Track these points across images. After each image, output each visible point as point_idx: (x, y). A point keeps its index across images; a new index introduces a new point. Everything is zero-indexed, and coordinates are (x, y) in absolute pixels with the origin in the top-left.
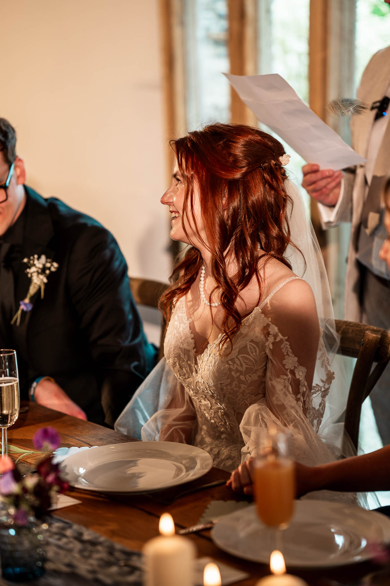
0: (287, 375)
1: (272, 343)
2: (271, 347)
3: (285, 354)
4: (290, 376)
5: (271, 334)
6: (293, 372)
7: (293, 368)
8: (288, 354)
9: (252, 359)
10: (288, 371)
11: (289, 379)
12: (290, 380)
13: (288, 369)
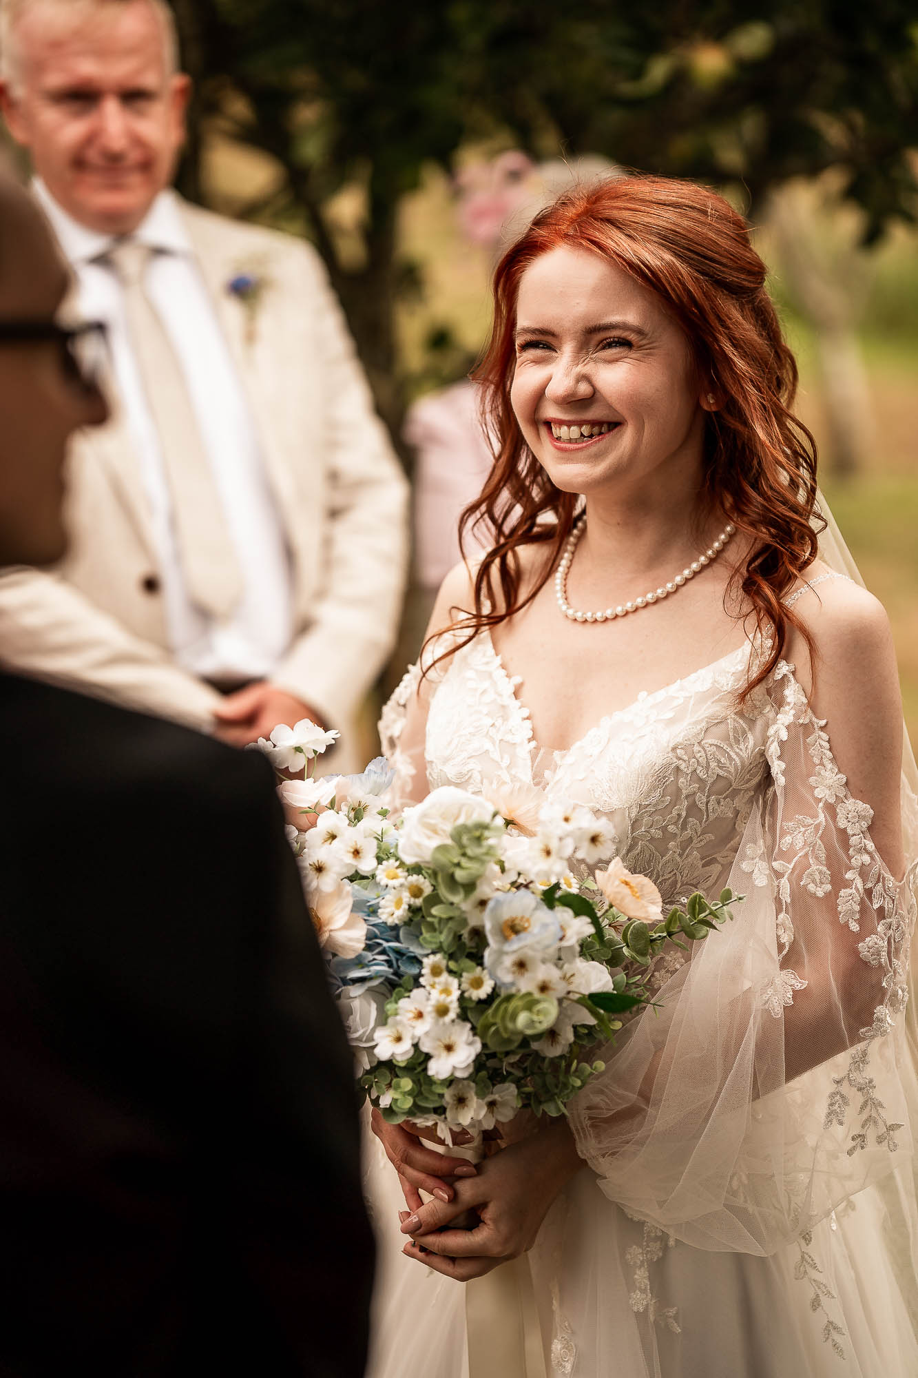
0: (815, 816)
1: (788, 728)
2: (784, 736)
3: (816, 761)
4: (822, 817)
5: (789, 704)
6: (831, 810)
7: (832, 800)
8: (822, 764)
9: (734, 757)
10: (821, 805)
11: (817, 827)
12: (822, 828)
13: (820, 800)
